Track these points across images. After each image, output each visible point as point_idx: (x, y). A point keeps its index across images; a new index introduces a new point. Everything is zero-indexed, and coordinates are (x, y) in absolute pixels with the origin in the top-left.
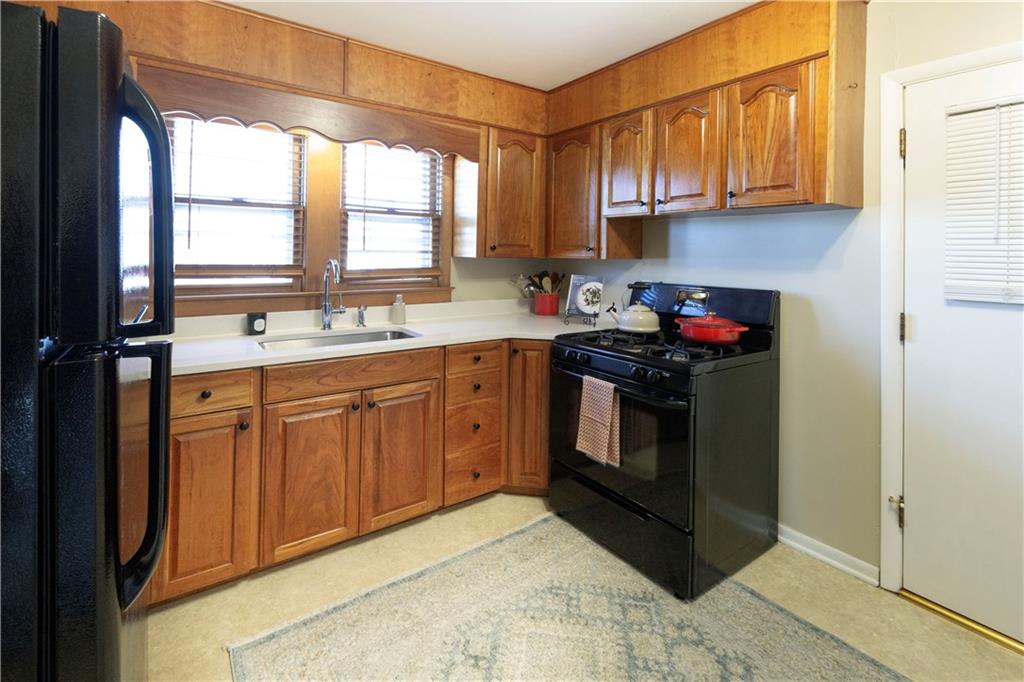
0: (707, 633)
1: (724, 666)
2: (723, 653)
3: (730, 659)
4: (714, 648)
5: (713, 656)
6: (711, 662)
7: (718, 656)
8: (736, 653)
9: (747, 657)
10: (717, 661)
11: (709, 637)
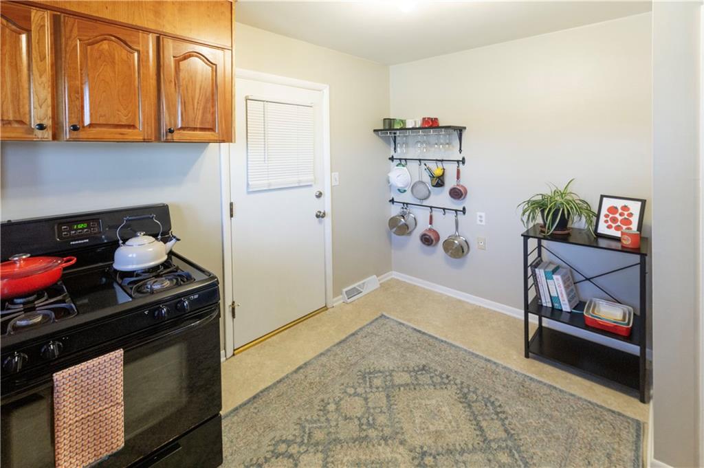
0: (251, 460)
1: (280, 454)
2: (270, 453)
3: (275, 449)
4: (265, 458)
5: (273, 460)
6: (277, 462)
7: (273, 456)
8: (269, 445)
9: (273, 439)
10: (277, 458)
11: (255, 459)
